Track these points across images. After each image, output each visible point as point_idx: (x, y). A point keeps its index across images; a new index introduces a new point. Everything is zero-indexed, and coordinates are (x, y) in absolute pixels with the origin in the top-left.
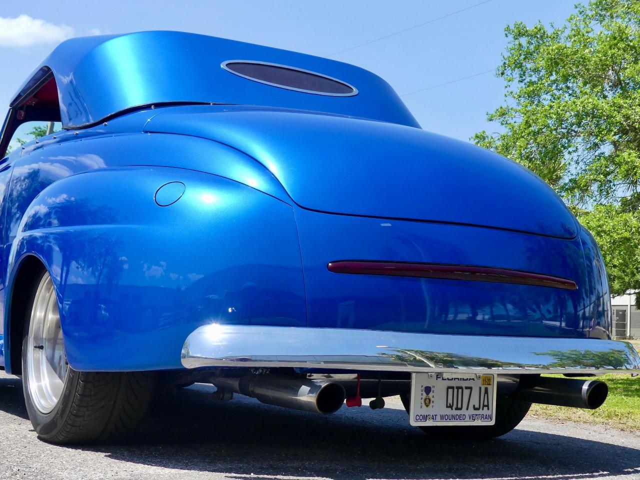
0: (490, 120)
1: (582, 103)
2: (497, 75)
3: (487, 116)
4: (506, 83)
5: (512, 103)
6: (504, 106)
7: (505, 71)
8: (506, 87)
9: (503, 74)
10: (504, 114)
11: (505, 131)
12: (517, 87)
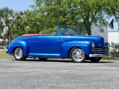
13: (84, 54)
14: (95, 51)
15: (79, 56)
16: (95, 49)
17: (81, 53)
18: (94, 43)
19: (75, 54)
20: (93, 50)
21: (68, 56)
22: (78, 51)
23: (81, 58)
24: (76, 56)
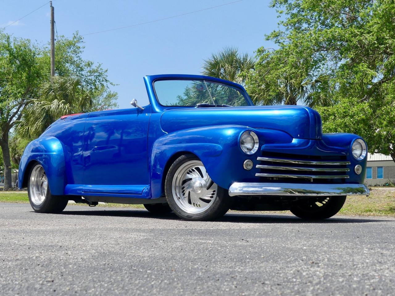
0: (267, 40)
1: (331, 32)
2: (270, 7)
3: (265, 37)
4: (278, 14)
5: (283, 28)
6: (277, 31)
7: (276, 4)
8: (278, 17)
9: (274, 6)
10: (277, 36)
11: (278, 47)
12: (285, 18)
14: (263, 171)
15: (199, 192)
17: (206, 180)
18: (252, 134)
19: (184, 182)
20: (247, 164)
21: (161, 194)
22: (198, 169)
23: (208, 201)
24: (189, 192)
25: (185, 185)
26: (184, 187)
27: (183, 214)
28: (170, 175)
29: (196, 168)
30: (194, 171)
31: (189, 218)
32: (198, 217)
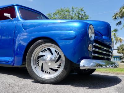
13: (63, 58)
14: (95, 52)
15: (50, 64)
16: (95, 47)
17: (55, 56)
19: (39, 57)
21: (22, 63)
23: (56, 70)
24: (43, 64)
25: (39, 59)
26: (39, 61)
27: (39, 79)
28: (30, 52)
29: (47, 49)
30: (46, 50)
31: (43, 82)
32: (50, 81)
